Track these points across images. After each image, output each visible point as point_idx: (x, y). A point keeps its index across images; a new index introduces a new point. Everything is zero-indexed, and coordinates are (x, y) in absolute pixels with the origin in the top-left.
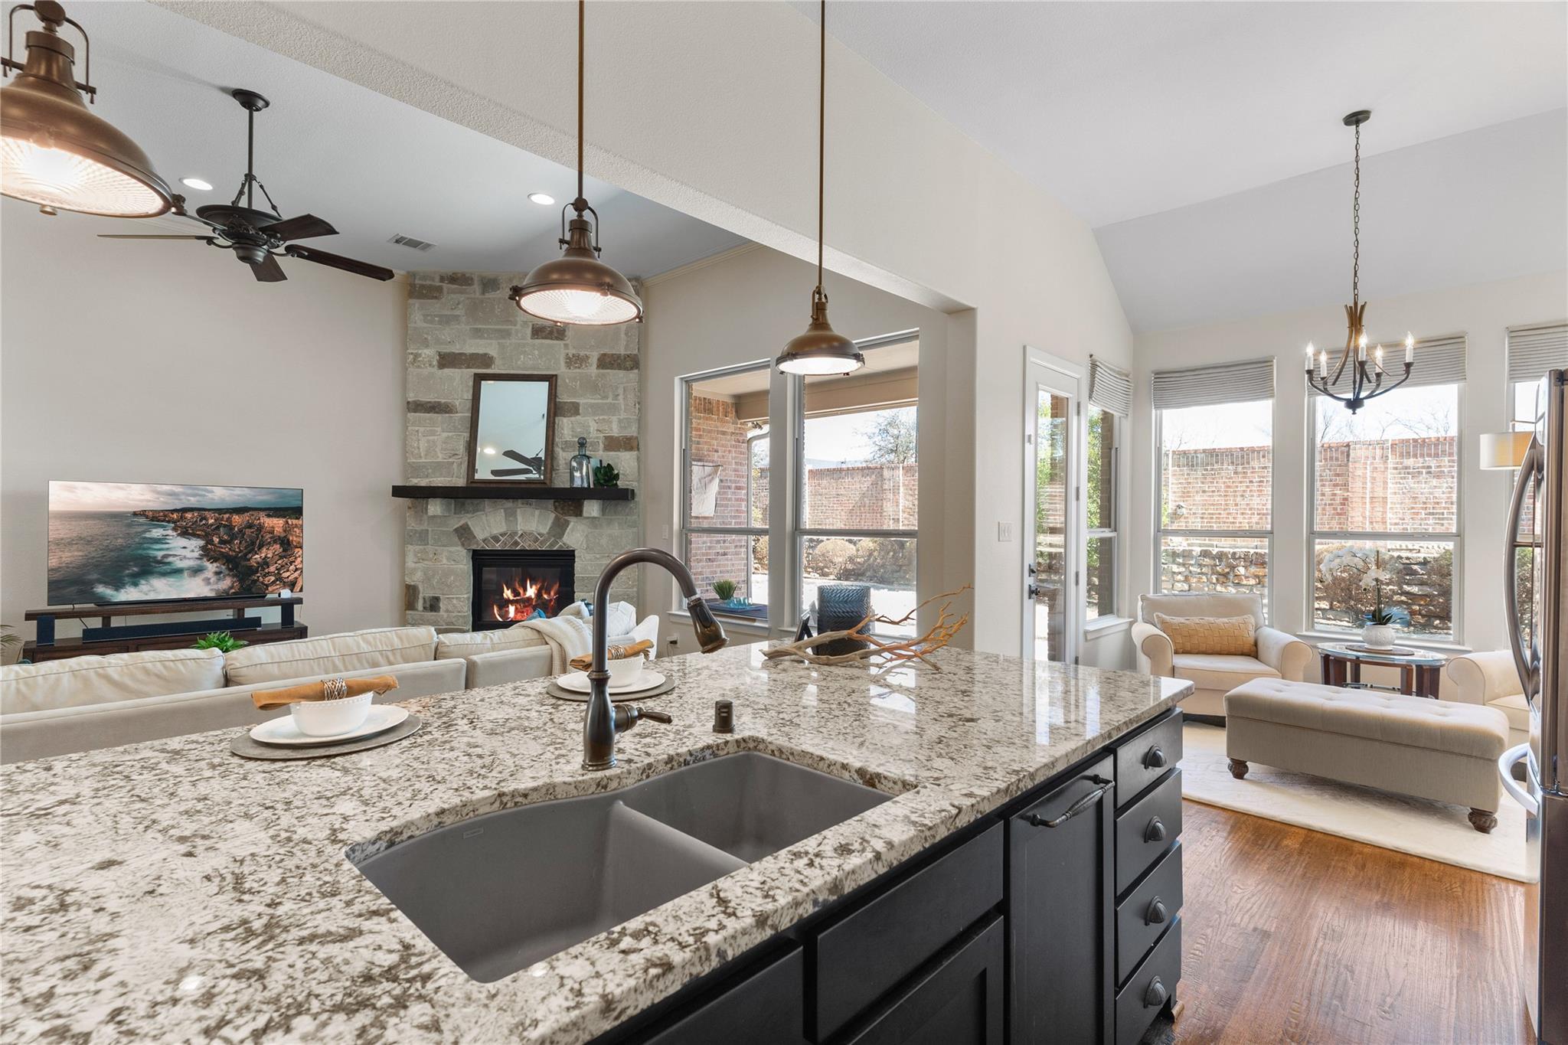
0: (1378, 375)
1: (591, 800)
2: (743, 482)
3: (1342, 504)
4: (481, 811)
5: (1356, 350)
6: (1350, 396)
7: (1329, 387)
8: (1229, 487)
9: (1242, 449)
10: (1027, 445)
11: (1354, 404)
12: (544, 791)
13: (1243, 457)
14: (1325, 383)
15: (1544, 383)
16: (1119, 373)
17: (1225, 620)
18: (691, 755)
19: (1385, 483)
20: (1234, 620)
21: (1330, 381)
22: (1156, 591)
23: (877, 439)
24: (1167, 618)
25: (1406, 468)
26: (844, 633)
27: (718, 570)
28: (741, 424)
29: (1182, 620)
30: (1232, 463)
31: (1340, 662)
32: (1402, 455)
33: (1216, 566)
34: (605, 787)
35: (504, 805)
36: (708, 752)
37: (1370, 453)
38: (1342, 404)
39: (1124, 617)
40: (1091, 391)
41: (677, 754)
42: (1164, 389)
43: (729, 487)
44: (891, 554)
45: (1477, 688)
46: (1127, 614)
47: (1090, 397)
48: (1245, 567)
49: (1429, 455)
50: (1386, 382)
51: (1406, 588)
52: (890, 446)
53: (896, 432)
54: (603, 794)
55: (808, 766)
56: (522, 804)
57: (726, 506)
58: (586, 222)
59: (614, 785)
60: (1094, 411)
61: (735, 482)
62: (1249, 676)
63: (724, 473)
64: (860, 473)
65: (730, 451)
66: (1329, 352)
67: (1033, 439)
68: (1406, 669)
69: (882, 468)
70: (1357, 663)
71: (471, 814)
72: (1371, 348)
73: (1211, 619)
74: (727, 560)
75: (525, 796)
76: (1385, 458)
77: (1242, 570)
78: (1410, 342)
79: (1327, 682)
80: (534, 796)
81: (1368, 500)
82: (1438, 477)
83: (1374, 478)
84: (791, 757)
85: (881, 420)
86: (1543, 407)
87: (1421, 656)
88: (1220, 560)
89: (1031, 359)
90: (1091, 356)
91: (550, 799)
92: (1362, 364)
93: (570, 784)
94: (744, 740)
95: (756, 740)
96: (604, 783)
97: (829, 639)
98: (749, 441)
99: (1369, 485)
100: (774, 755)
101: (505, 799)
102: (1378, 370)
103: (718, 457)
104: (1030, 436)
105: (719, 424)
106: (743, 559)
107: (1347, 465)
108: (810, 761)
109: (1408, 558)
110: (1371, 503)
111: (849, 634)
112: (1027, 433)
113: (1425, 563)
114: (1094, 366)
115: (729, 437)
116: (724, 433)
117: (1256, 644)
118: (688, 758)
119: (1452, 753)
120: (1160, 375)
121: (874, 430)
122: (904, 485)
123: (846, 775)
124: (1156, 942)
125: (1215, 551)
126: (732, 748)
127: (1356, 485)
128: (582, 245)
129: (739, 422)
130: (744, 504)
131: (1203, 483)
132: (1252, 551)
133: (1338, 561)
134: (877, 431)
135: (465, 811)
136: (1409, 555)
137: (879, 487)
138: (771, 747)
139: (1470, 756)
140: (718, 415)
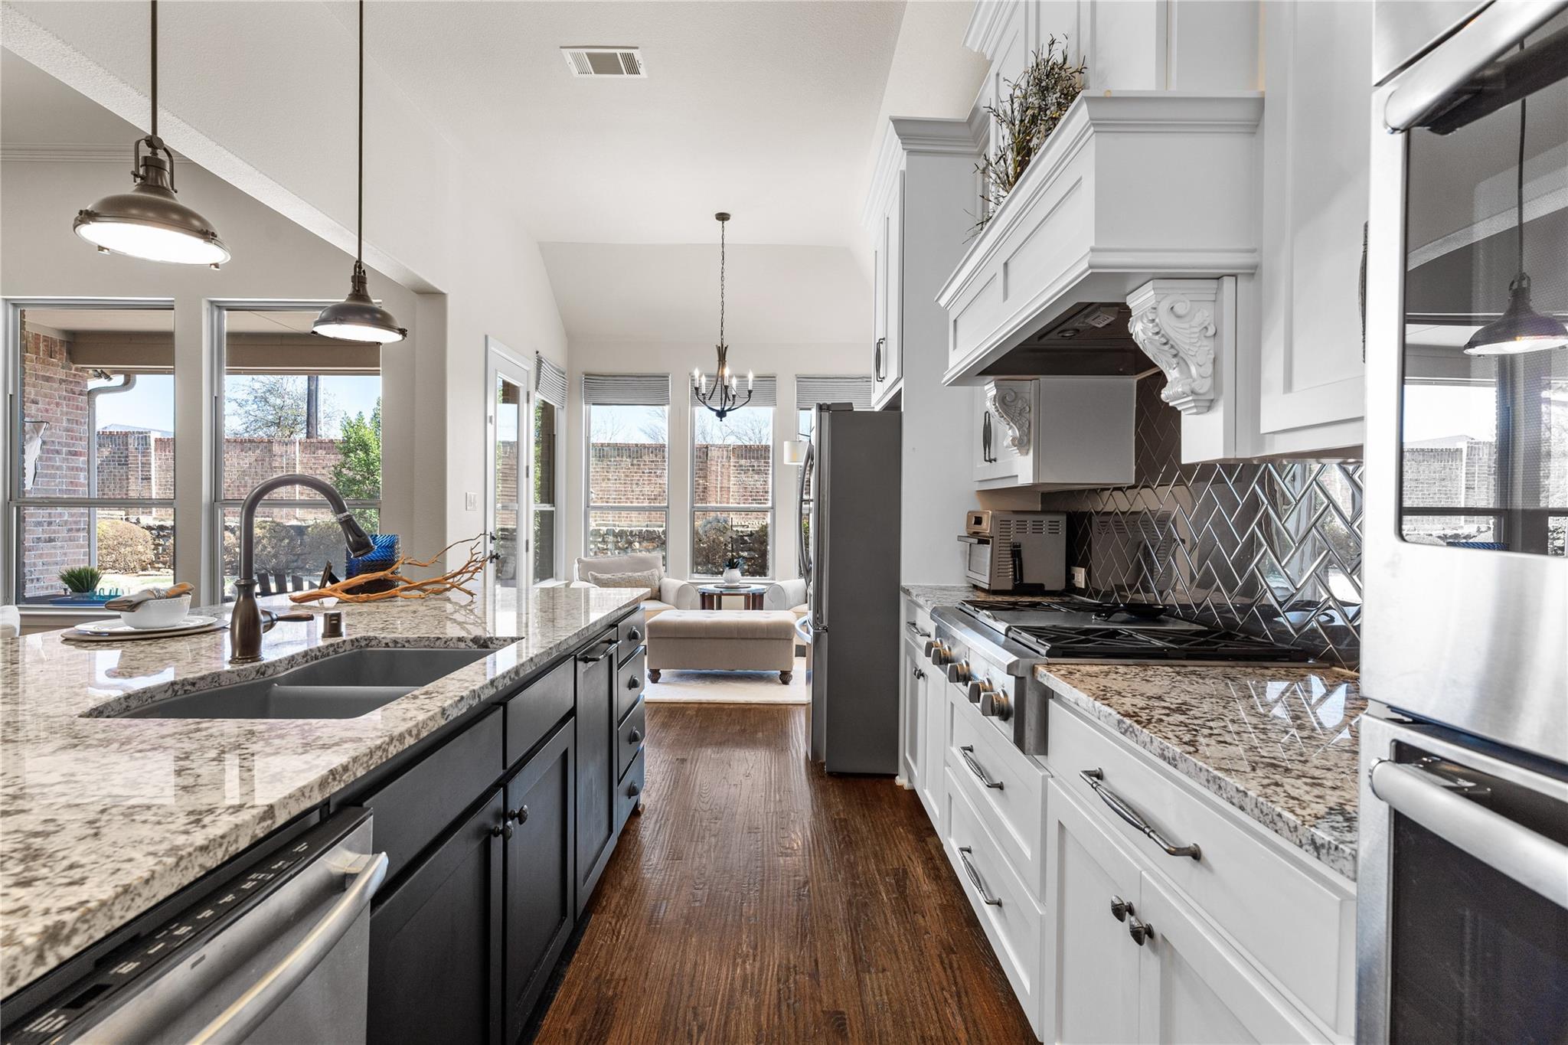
0: (734, 396)
1: (253, 684)
2: (81, 447)
3: (704, 492)
4: (157, 698)
5: (723, 377)
6: (719, 408)
7: (707, 401)
8: (627, 476)
9: (637, 445)
10: (489, 424)
11: (721, 414)
12: (209, 679)
13: (637, 452)
14: (704, 398)
15: (814, 411)
16: (558, 370)
17: (639, 574)
18: (320, 651)
19: (729, 476)
20: (645, 573)
21: (708, 397)
22: (586, 556)
23: (252, 407)
24: (599, 575)
25: (741, 466)
26: (380, 574)
27: (39, 562)
28: (76, 369)
29: (609, 576)
30: (630, 456)
31: (711, 596)
32: (738, 457)
33: (618, 542)
34: (263, 674)
35: (175, 693)
36: (331, 649)
37: (720, 454)
38: (715, 413)
39: (561, 580)
40: (538, 383)
41: (311, 650)
42: (592, 389)
43: (58, 452)
44: (287, 541)
45: (782, 602)
46: (563, 577)
47: (537, 388)
48: (640, 542)
49: (753, 458)
50: (738, 402)
51: (742, 554)
52: (271, 417)
53: (279, 402)
54: (262, 679)
55: (425, 647)
56: (191, 692)
57: (54, 476)
58: (161, 160)
59: (270, 671)
60: (538, 397)
61: (67, 445)
62: (659, 611)
63: (48, 433)
64: (239, 446)
65: (57, 404)
66: (707, 376)
67: (493, 420)
68: (747, 596)
69: (270, 442)
70: (720, 596)
71: (150, 700)
72: (731, 377)
73: (630, 574)
74: (55, 548)
75: (193, 684)
76: (729, 458)
77: (637, 545)
78: (751, 377)
79: (703, 608)
80: (199, 685)
81: (719, 490)
82: (758, 473)
83: (722, 473)
84: (407, 645)
85: (257, 385)
86: (814, 424)
87: (754, 587)
88: (621, 538)
89: (491, 348)
90: (537, 352)
91: (215, 687)
92: (726, 387)
93: (233, 672)
94: (357, 640)
95: (368, 639)
96: (262, 670)
97: (365, 580)
98: (91, 394)
99: (719, 478)
100: (389, 647)
101: (176, 687)
102: (734, 393)
103: (38, 410)
104: (491, 417)
105: (39, 366)
106: (82, 547)
107: (706, 462)
108: (427, 643)
109: (742, 532)
110: (721, 491)
111: (385, 575)
112: (489, 415)
113: (751, 535)
114: (540, 362)
115: (56, 385)
116: (48, 379)
117: (660, 590)
118: (318, 654)
119: (773, 639)
120: (589, 376)
121: (245, 397)
122: (301, 462)
123: (462, 645)
124: (633, 759)
125: (617, 530)
126: (348, 647)
127: (712, 477)
128: (160, 183)
129: (74, 366)
130: (82, 475)
131: (607, 472)
132: (644, 529)
133: (709, 525)
134: (251, 398)
135: (145, 698)
136: (743, 529)
137: (266, 464)
138: (385, 641)
139: (780, 639)
140: (37, 353)
